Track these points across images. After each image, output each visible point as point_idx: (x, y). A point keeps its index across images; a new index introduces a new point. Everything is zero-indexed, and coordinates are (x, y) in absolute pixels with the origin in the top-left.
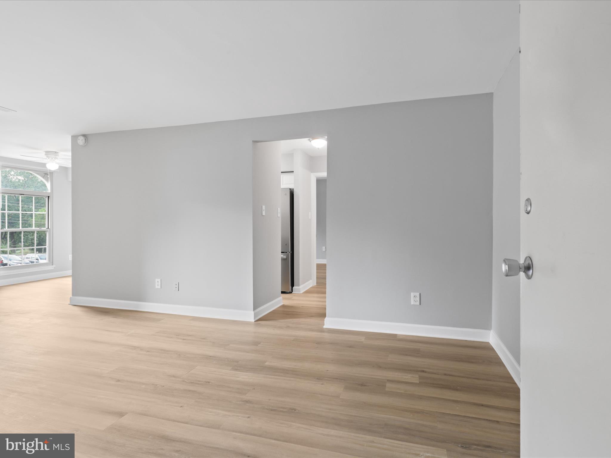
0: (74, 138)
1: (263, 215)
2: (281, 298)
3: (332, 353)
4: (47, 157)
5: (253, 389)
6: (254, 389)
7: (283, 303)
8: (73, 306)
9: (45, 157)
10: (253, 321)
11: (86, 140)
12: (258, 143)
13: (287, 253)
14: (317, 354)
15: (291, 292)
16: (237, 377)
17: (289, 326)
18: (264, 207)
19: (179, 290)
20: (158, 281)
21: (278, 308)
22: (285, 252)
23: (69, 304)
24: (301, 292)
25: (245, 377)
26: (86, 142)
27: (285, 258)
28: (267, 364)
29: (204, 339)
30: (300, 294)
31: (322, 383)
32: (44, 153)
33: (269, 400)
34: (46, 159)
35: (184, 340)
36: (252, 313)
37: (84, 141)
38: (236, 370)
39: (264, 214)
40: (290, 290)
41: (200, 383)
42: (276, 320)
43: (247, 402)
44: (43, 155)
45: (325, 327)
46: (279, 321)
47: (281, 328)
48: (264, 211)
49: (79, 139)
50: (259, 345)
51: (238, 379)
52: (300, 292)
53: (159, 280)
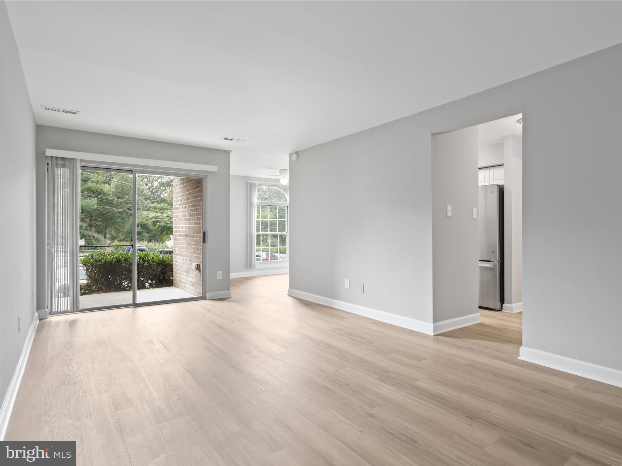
0: (291, 155)
1: (448, 216)
2: (478, 314)
3: (509, 392)
4: (281, 174)
5: (385, 405)
6: (387, 405)
7: (481, 320)
8: (289, 297)
9: (280, 175)
10: (432, 334)
11: (297, 156)
12: (440, 135)
13: (494, 261)
14: (487, 387)
15: (501, 310)
16: (378, 388)
17: (472, 348)
18: (449, 207)
19: (363, 292)
20: (347, 282)
21: (472, 325)
22: (492, 261)
23: (287, 295)
24: (514, 312)
25: (386, 390)
26: (297, 158)
27: (492, 268)
28: (418, 383)
29: (371, 343)
30: (513, 314)
31: (470, 423)
32: (279, 171)
33: (394, 421)
34: (280, 176)
35: (353, 340)
36: (431, 325)
37: (296, 157)
38: (381, 380)
39: (450, 214)
40: (498, 307)
41: (340, 383)
42: (459, 338)
43: (371, 415)
44: (278, 173)
45: (519, 358)
46: (463, 339)
47: (460, 348)
48: (451, 211)
49: (293, 156)
50: (422, 362)
51: (378, 390)
52: (512, 311)
53: (348, 280)
